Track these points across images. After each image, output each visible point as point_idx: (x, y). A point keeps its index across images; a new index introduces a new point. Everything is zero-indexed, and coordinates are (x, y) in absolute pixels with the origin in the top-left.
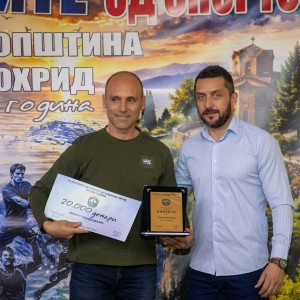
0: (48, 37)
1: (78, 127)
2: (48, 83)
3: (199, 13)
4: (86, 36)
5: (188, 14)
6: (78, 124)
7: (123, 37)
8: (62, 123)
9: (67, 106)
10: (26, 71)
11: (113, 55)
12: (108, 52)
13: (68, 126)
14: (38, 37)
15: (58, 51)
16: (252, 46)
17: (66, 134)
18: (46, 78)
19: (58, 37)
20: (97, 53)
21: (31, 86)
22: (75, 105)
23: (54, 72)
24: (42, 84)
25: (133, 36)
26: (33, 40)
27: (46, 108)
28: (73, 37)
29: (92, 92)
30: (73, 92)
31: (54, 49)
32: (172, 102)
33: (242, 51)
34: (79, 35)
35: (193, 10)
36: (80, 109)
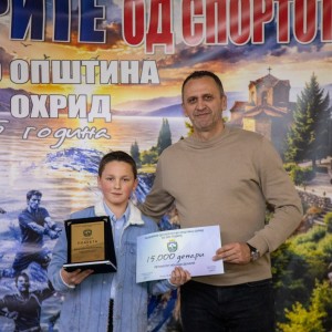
0: (66, 65)
1: (94, 154)
2: (66, 110)
3: (216, 43)
4: (104, 64)
5: (205, 43)
6: (95, 151)
7: (141, 66)
8: (79, 150)
9: (83, 133)
10: (44, 98)
11: (130, 84)
12: (125, 80)
13: (84, 153)
14: (56, 65)
15: (76, 79)
16: (269, 76)
17: (83, 161)
18: (63, 105)
19: (76, 65)
20: (115, 80)
21: (49, 113)
22: (92, 132)
23: (72, 99)
24: (60, 111)
25: (150, 65)
26: (50, 67)
27: (63, 135)
28: (91, 65)
29: (108, 119)
30: (91, 119)
31: (71, 77)
32: (189, 130)
33: (259, 81)
34: (97, 63)
35: (211, 40)
36: (97, 136)
